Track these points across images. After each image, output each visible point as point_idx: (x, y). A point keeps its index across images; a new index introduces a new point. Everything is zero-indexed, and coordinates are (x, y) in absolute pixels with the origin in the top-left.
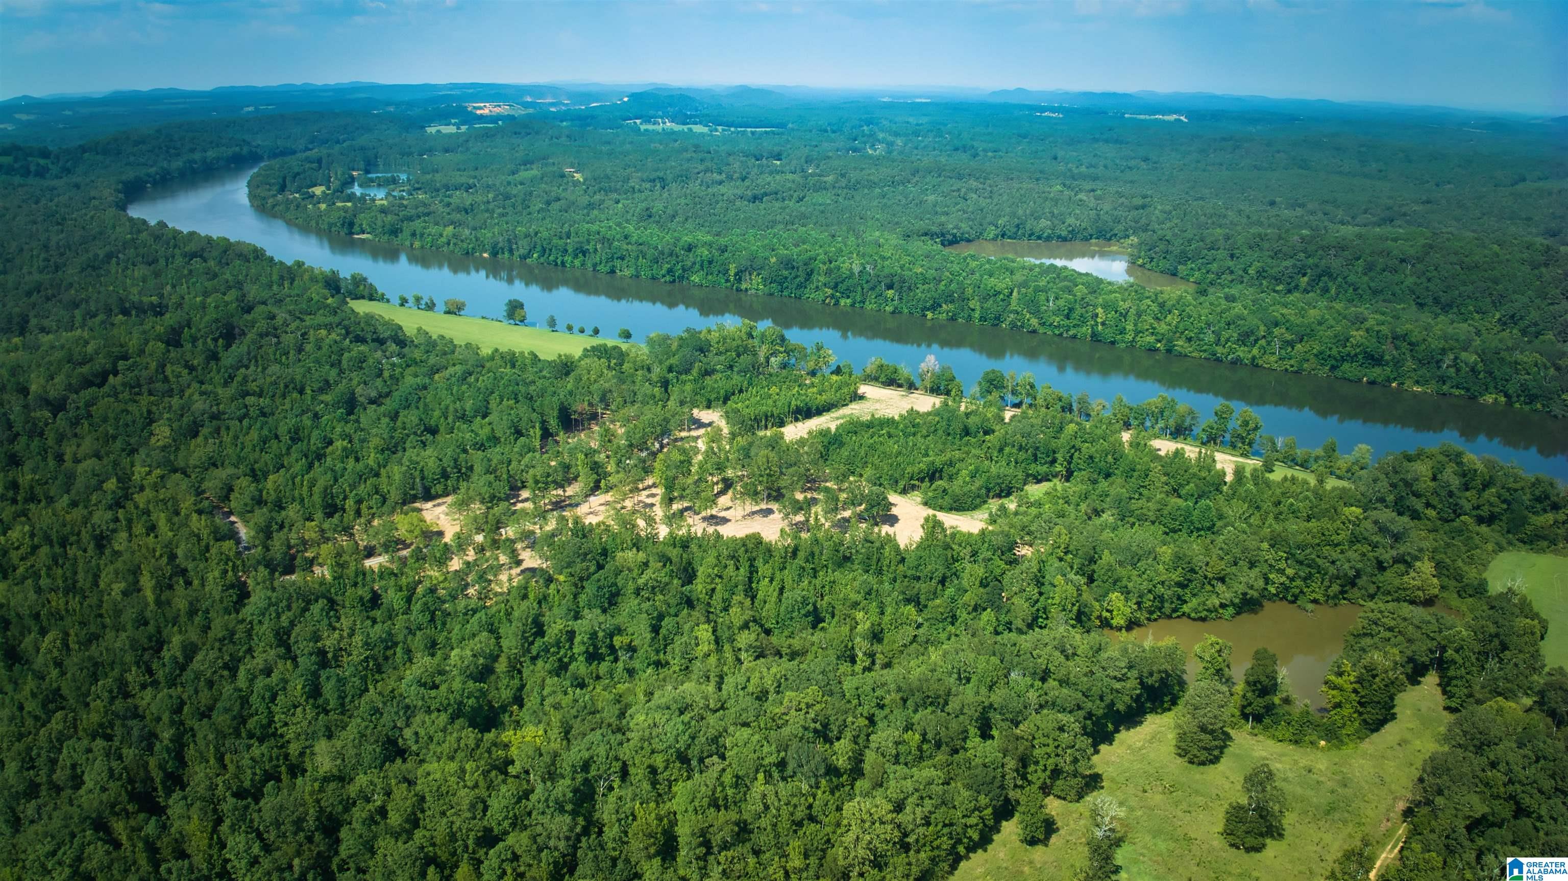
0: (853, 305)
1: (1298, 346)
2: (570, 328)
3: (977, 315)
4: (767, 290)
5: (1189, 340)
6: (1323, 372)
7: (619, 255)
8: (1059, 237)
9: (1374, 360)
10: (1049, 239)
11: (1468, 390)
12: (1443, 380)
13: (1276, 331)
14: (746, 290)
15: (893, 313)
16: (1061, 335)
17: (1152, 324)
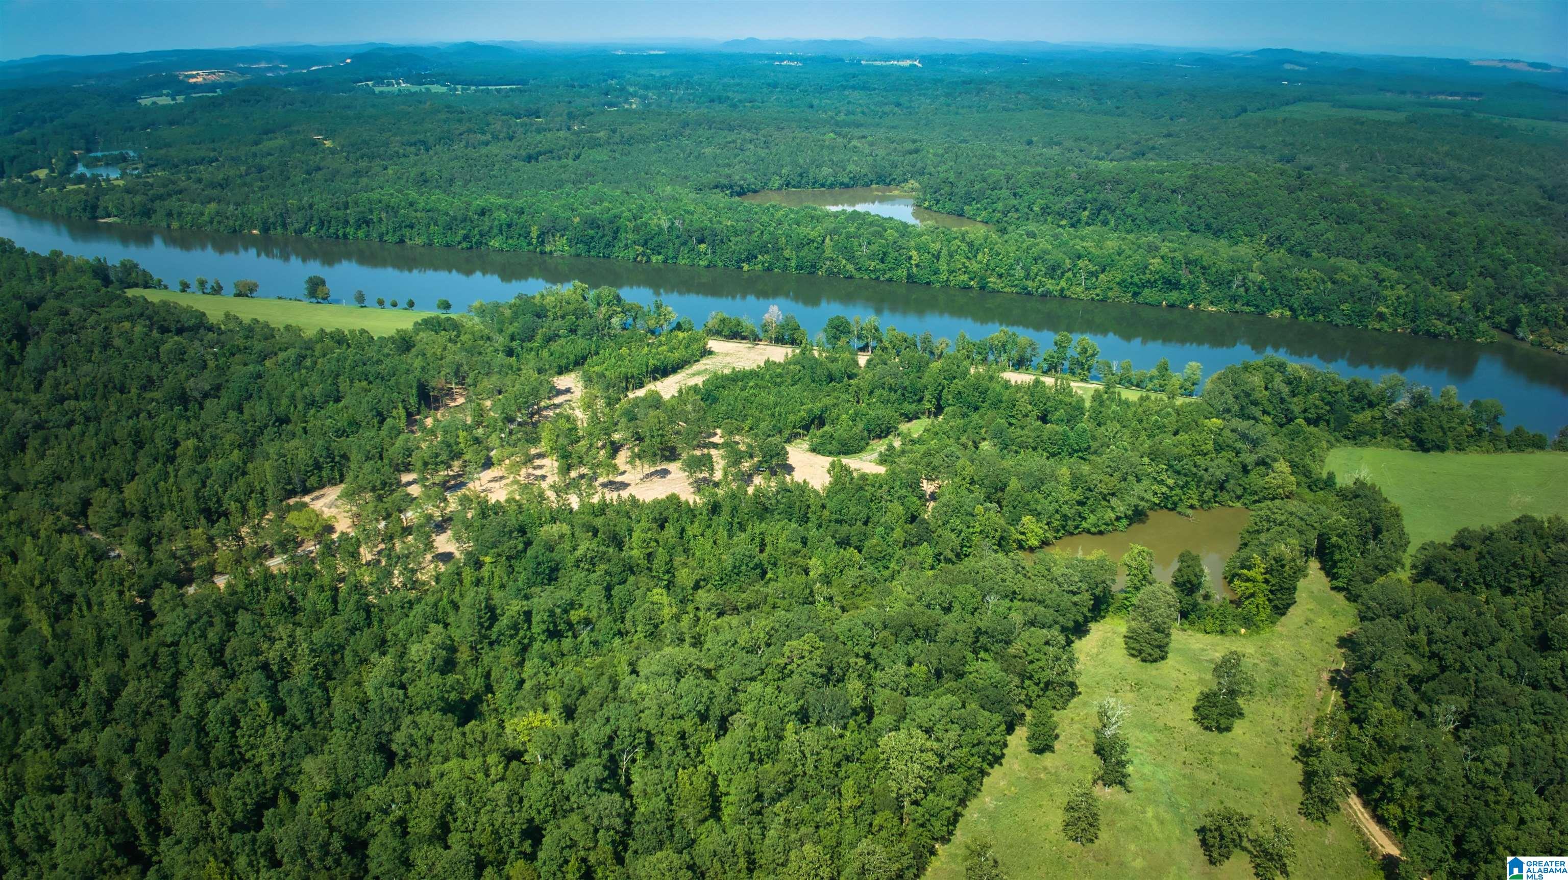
0: (665, 261)
1: (1102, 276)
2: (381, 303)
3: (793, 264)
4: (573, 251)
5: (1000, 276)
6: (1126, 298)
7: (408, 223)
8: (842, 184)
9: (1171, 284)
10: (832, 186)
11: (1257, 306)
12: (1234, 299)
13: (1080, 263)
14: (551, 252)
15: (708, 267)
16: (878, 278)
17: (964, 264)
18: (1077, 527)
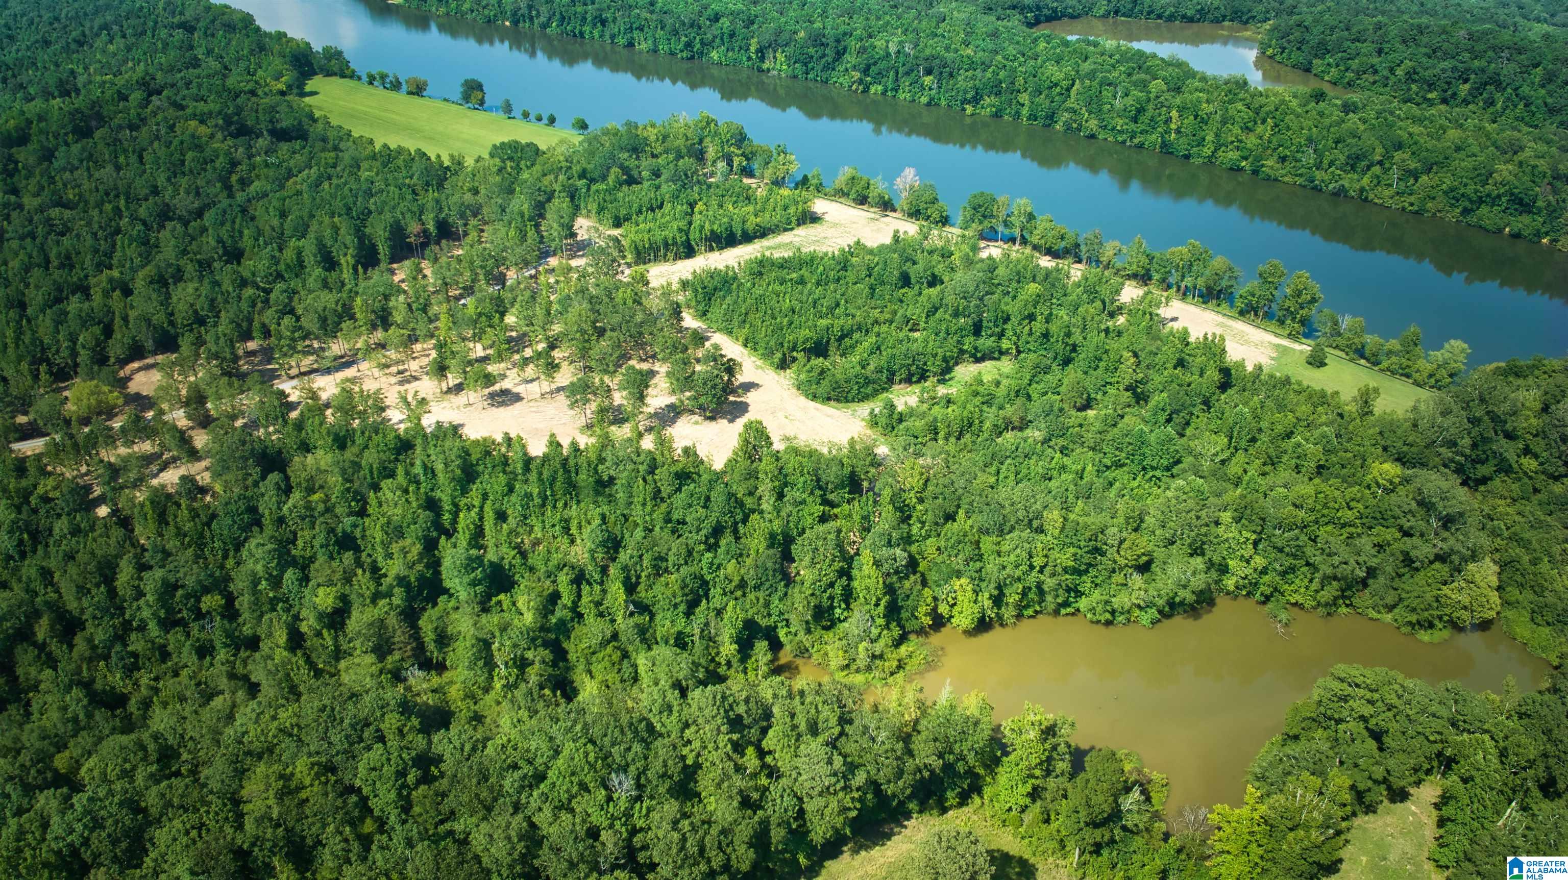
0: (884, 93)
1: (1424, 179)
2: (526, 115)
4: (791, 71)
5: (1283, 159)
8: (1184, 17)
13: (1398, 156)
14: (769, 70)
16: (1124, 142)
17: (1238, 136)
18: (1066, 604)
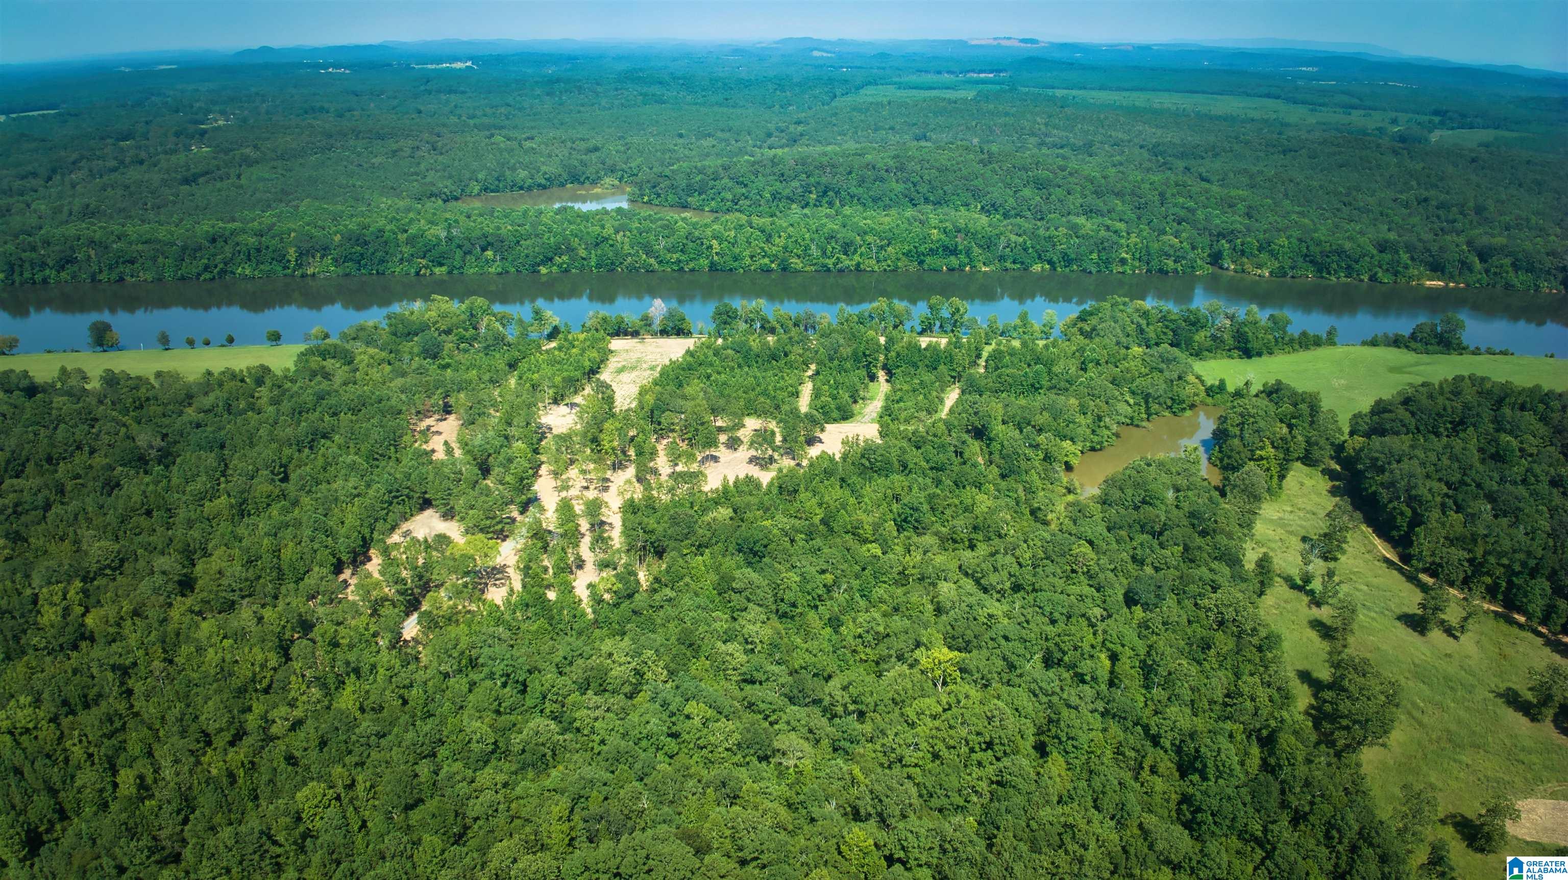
1: (889, 249)
2: (191, 343)
3: (593, 263)
5: (799, 257)
6: (913, 267)
8: (539, 185)
9: (953, 251)
10: (530, 189)
11: (1022, 263)
12: (1002, 258)
13: (868, 239)
15: (500, 273)
16: (681, 269)
17: (762, 248)
